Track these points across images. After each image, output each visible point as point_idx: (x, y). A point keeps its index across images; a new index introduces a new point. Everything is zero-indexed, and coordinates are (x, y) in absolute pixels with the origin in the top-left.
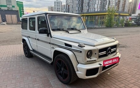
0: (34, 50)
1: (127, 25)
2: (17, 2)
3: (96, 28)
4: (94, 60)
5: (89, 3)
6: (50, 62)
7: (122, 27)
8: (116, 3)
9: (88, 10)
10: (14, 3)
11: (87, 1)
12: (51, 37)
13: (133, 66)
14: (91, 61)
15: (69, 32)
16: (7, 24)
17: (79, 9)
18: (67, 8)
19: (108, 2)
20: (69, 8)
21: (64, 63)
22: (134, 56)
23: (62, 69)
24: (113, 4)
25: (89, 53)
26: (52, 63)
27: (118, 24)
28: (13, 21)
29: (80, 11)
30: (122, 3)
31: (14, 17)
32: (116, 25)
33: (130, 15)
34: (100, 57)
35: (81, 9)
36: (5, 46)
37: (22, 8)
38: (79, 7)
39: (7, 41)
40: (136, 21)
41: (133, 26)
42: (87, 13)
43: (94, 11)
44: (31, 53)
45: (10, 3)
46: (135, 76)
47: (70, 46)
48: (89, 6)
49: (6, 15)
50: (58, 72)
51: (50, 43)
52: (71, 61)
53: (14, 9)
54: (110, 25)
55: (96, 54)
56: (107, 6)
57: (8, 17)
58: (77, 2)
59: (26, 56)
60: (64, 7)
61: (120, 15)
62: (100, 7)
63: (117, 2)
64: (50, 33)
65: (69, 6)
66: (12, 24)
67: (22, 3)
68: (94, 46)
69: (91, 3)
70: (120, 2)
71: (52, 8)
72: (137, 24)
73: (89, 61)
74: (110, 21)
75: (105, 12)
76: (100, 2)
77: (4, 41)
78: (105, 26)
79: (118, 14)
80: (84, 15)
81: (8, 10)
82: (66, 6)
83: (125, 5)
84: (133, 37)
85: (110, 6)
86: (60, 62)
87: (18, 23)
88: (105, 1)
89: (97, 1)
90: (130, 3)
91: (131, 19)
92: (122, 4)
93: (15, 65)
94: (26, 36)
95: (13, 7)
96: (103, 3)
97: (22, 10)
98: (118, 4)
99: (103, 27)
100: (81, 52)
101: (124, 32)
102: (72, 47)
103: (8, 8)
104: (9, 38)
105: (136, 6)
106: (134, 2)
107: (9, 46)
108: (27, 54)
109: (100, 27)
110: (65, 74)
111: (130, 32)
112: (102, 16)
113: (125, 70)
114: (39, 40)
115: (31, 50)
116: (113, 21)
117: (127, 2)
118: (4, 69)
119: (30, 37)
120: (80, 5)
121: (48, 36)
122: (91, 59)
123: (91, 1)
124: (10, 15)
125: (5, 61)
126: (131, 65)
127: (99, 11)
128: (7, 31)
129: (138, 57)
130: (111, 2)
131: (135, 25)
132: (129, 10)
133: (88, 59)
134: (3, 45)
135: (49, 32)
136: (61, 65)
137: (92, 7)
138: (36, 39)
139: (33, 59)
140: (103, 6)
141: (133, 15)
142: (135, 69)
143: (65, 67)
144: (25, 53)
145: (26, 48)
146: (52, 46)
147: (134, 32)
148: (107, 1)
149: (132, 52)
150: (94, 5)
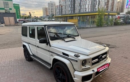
0: (34, 55)
1: (116, 24)
2: (14, 4)
3: (87, 28)
4: (88, 68)
5: (80, 3)
6: (49, 67)
7: (111, 26)
8: (106, 3)
9: (80, 10)
10: (11, 6)
11: (79, 1)
12: (50, 46)
13: (122, 68)
14: (86, 68)
15: (65, 40)
16: (5, 25)
17: (71, 9)
18: (60, 8)
19: (98, 2)
20: (62, 8)
21: (62, 70)
22: (122, 57)
23: (61, 74)
24: (103, 4)
25: (84, 61)
26: (51, 69)
27: (108, 23)
28: (11, 23)
29: (72, 11)
30: (111, 2)
31: (12, 19)
32: (106, 24)
33: (119, 14)
34: (93, 64)
35: (73, 9)
36: (6, 49)
37: (18, 10)
38: (71, 8)
39: (7, 44)
40: (124, 19)
41: (122, 25)
42: (79, 13)
43: (85, 10)
44: (31, 58)
45: (7, 6)
46: (124, 78)
47: (68, 55)
48: (80, 6)
49: (4, 18)
50: (57, 77)
51: (49, 51)
52: (68, 69)
53: (11, 11)
54: (101, 24)
55: (89, 62)
56: (97, 6)
57: (6, 19)
58: (69, 3)
59: (27, 60)
60: (58, 7)
61: (109, 15)
62: (91, 6)
63: (106, 1)
64: (49, 43)
65: (62, 7)
66: (10, 25)
67: (19, 5)
68: (88, 55)
69: (82, 4)
70: (109, 1)
71: (46, 9)
72: (125, 23)
73: (84, 69)
74: (101, 20)
75: (96, 12)
76: (90, 2)
77: (4, 44)
78: (96, 26)
79: (107, 14)
80: (77, 15)
81: (6, 12)
82: (60, 7)
83: (113, 4)
84: (122, 36)
85: (100, 6)
86: (58, 68)
87: (16, 24)
88: (95, 1)
89: (88, 2)
90: (119, 2)
91: (120, 18)
92: (111, 4)
93: (18, 70)
94: (26, 42)
95: (11, 9)
96: (93, 4)
97: (18, 12)
98: (107, 4)
99: (94, 26)
100: (77, 61)
101: (113, 31)
102: (69, 56)
103: (6, 10)
104: (9, 40)
105: (123, 5)
106: (121, 1)
107: (10, 49)
108: (27, 58)
109: (92, 26)
110: (63, 79)
111: (119, 31)
112: (93, 16)
113: (115, 72)
114: (39, 47)
115: (31, 55)
116: (103, 21)
117: (115, 2)
118: (9, 74)
119: (30, 44)
120: (72, 5)
121: (47, 45)
122: (85, 67)
123: (82, 2)
124: (8, 17)
125: (8, 65)
126: (120, 66)
127: (90, 11)
128: (6, 33)
129: (126, 58)
130: (100, 2)
131: (124, 23)
132: (117, 9)
133: (83, 67)
134: (4, 48)
135: (48, 41)
136: (59, 72)
137: (83, 7)
138: (36, 46)
139: (33, 63)
140: (93, 6)
141: (121, 13)
142: (124, 71)
143: (63, 74)
144: (26, 57)
145: (26, 53)
146: (51, 54)
147: (122, 31)
148: (96, 1)
149: (120, 52)
150: (85, 5)
